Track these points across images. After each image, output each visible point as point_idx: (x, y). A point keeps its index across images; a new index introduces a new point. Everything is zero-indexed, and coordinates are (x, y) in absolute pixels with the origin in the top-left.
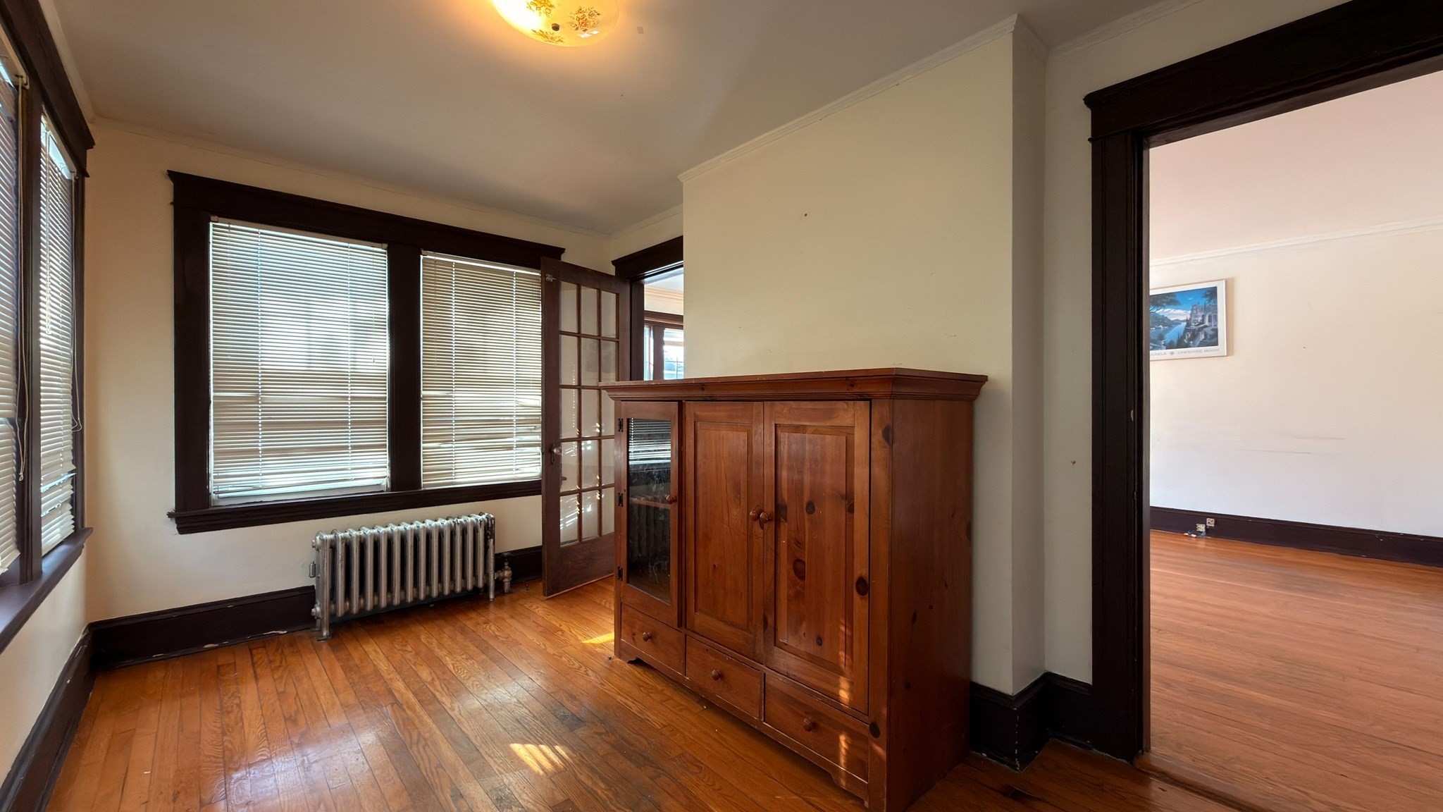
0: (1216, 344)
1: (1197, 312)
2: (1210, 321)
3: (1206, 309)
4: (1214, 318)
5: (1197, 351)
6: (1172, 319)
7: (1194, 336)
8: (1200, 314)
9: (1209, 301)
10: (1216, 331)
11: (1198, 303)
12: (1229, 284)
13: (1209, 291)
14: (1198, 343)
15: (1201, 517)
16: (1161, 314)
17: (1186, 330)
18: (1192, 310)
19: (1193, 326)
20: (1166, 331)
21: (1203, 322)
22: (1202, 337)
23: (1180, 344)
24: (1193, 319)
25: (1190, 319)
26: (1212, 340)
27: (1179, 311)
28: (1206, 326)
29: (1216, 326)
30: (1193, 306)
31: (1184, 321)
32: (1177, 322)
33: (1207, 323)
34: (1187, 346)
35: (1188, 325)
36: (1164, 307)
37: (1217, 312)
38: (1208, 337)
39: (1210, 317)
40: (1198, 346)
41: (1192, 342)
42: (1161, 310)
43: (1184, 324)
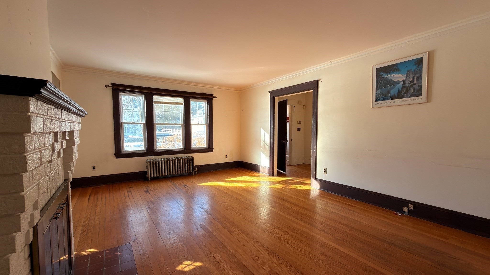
0: (420, 95)
1: (410, 75)
2: (417, 80)
3: (415, 73)
4: (420, 78)
5: (409, 100)
6: (395, 81)
7: (408, 91)
8: (412, 76)
9: (418, 67)
10: (421, 87)
11: (411, 69)
12: (431, 55)
13: (418, 61)
14: (409, 95)
15: (406, 203)
16: (389, 78)
17: (403, 87)
18: (407, 74)
19: (407, 84)
20: (391, 89)
21: (413, 81)
22: (412, 91)
23: (399, 96)
24: (407, 80)
25: (406, 80)
26: (418, 93)
28: (415, 84)
29: (421, 83)
30: (408, 71)
31: (401, 81)
32: (398, 82)
33: (415, 82)
34: (403, 97)
35: (404, 84)
36: (391, 73)
37: (422, 74)
38: (416, 91)
39: (417, 78)
40: (410, 97)
41: (406, 95)
42: (389, 75)
43: (402, 83)
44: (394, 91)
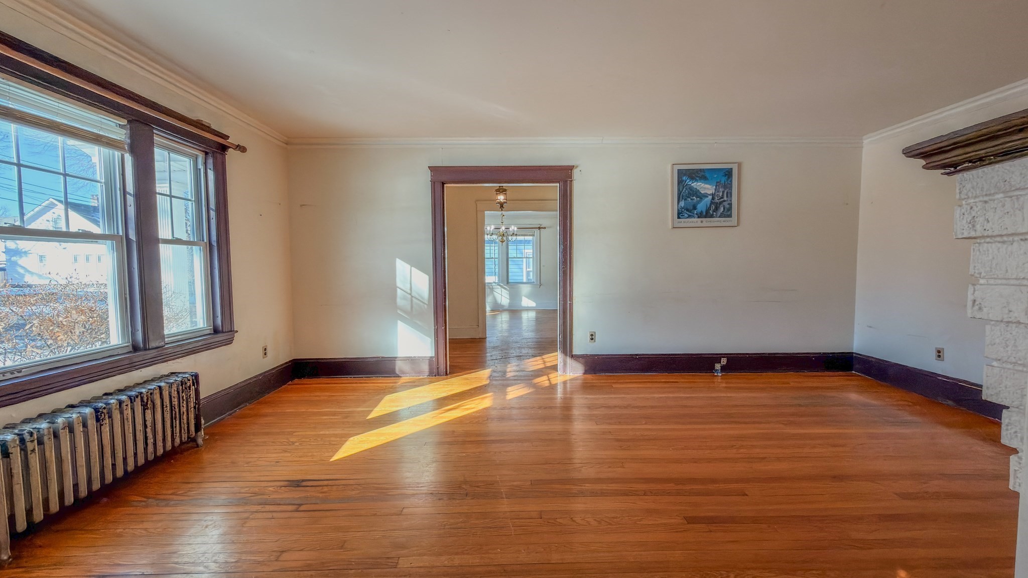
0: (730, 216)
1: (719, 188)
2: (727, 197)
3: (725, 187)
4: (730, 195)
5: (718, 221)
6: (702, 192)
7: (717, 209)
8: (721, 190)
9: (727, 180)
10: (730, 204)
11: (720, 181)
12: (740, 167)
13: (727, 171)
14: (719, 214)
15: (716, 358)
16: (695, 187)
17: (712, 203)
18: (716, 186)
19: (716, 200)
20: (698, 202)
21: (722, 198)
22: (722, 209)
23: (707, 215)
24: (716, 194)
25: (715, 193)
26: (728, 214)
27: (707, 186)
28: (724, 201)
29: (731, 201)
30: (717, 182)
31: (710, 195)
32: (706, 196)
33: (725, 198)
34: (712, 216)
35: (713, 199)
36: (696, 180)
37: (732, 190)
38: (726, 210)
39: (727, 193)
40: (719, 217)
41: (715, 213)
42: (695, 183)
43: (710, 197)
44: (702, 206)
